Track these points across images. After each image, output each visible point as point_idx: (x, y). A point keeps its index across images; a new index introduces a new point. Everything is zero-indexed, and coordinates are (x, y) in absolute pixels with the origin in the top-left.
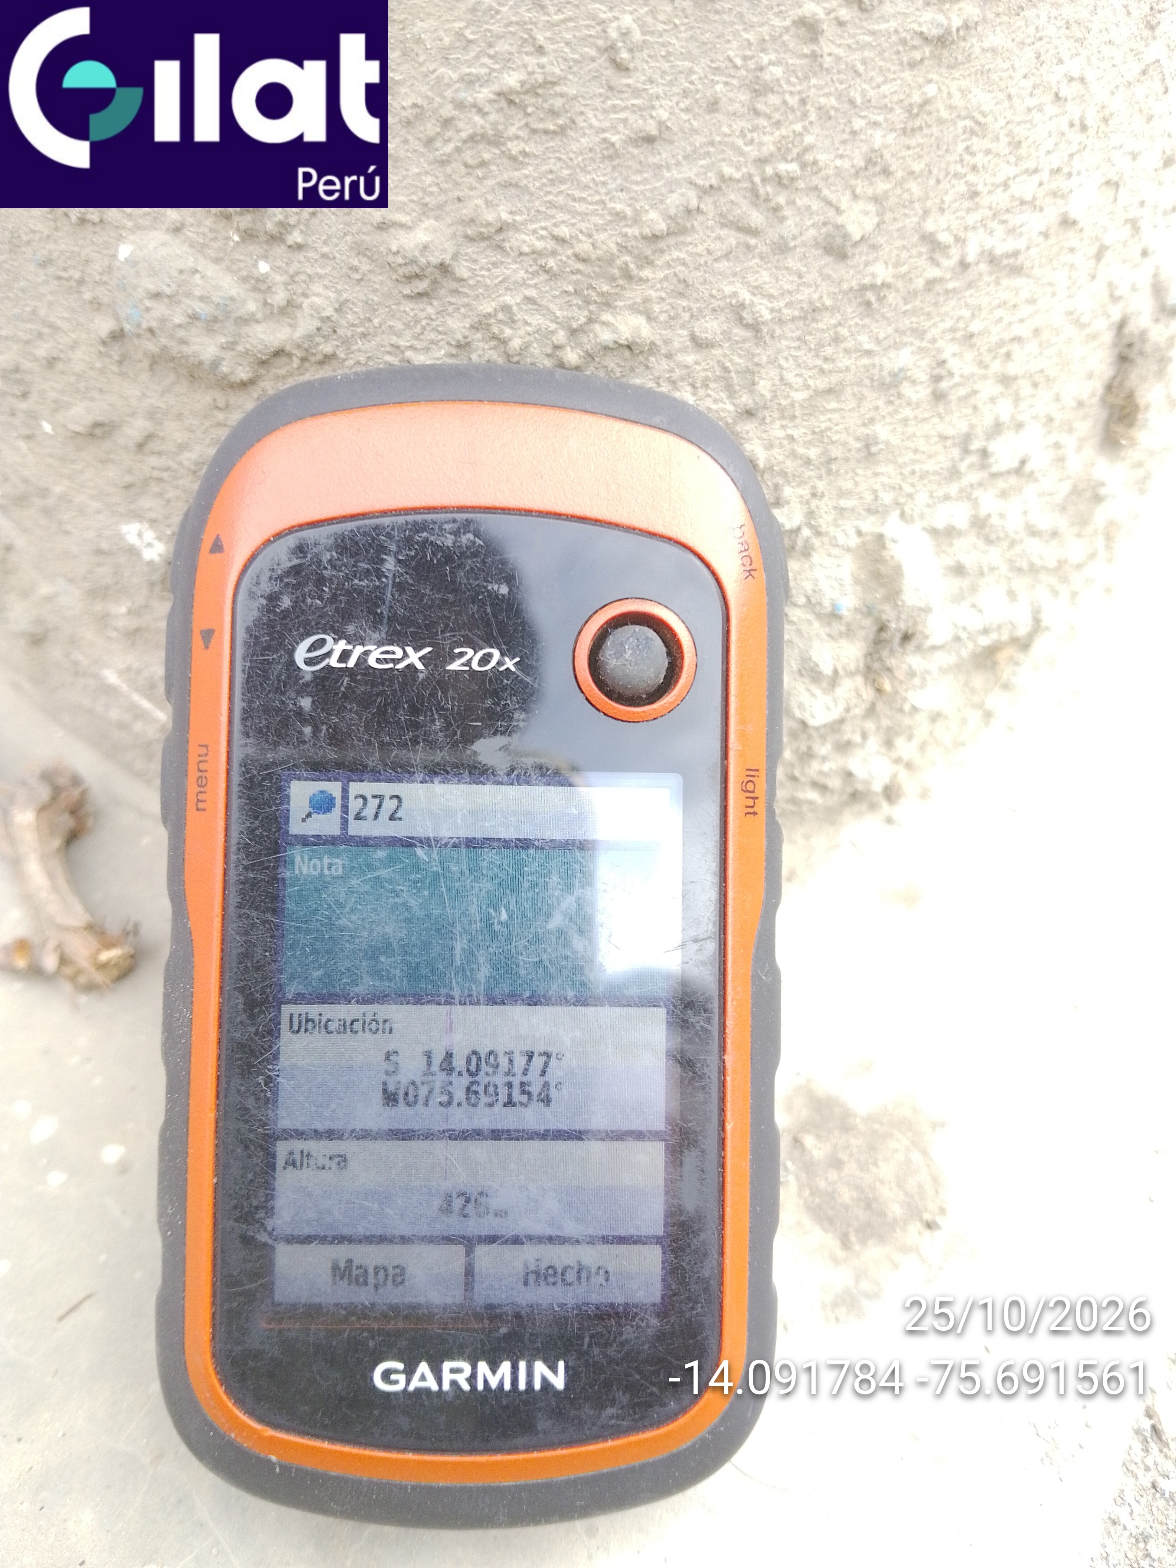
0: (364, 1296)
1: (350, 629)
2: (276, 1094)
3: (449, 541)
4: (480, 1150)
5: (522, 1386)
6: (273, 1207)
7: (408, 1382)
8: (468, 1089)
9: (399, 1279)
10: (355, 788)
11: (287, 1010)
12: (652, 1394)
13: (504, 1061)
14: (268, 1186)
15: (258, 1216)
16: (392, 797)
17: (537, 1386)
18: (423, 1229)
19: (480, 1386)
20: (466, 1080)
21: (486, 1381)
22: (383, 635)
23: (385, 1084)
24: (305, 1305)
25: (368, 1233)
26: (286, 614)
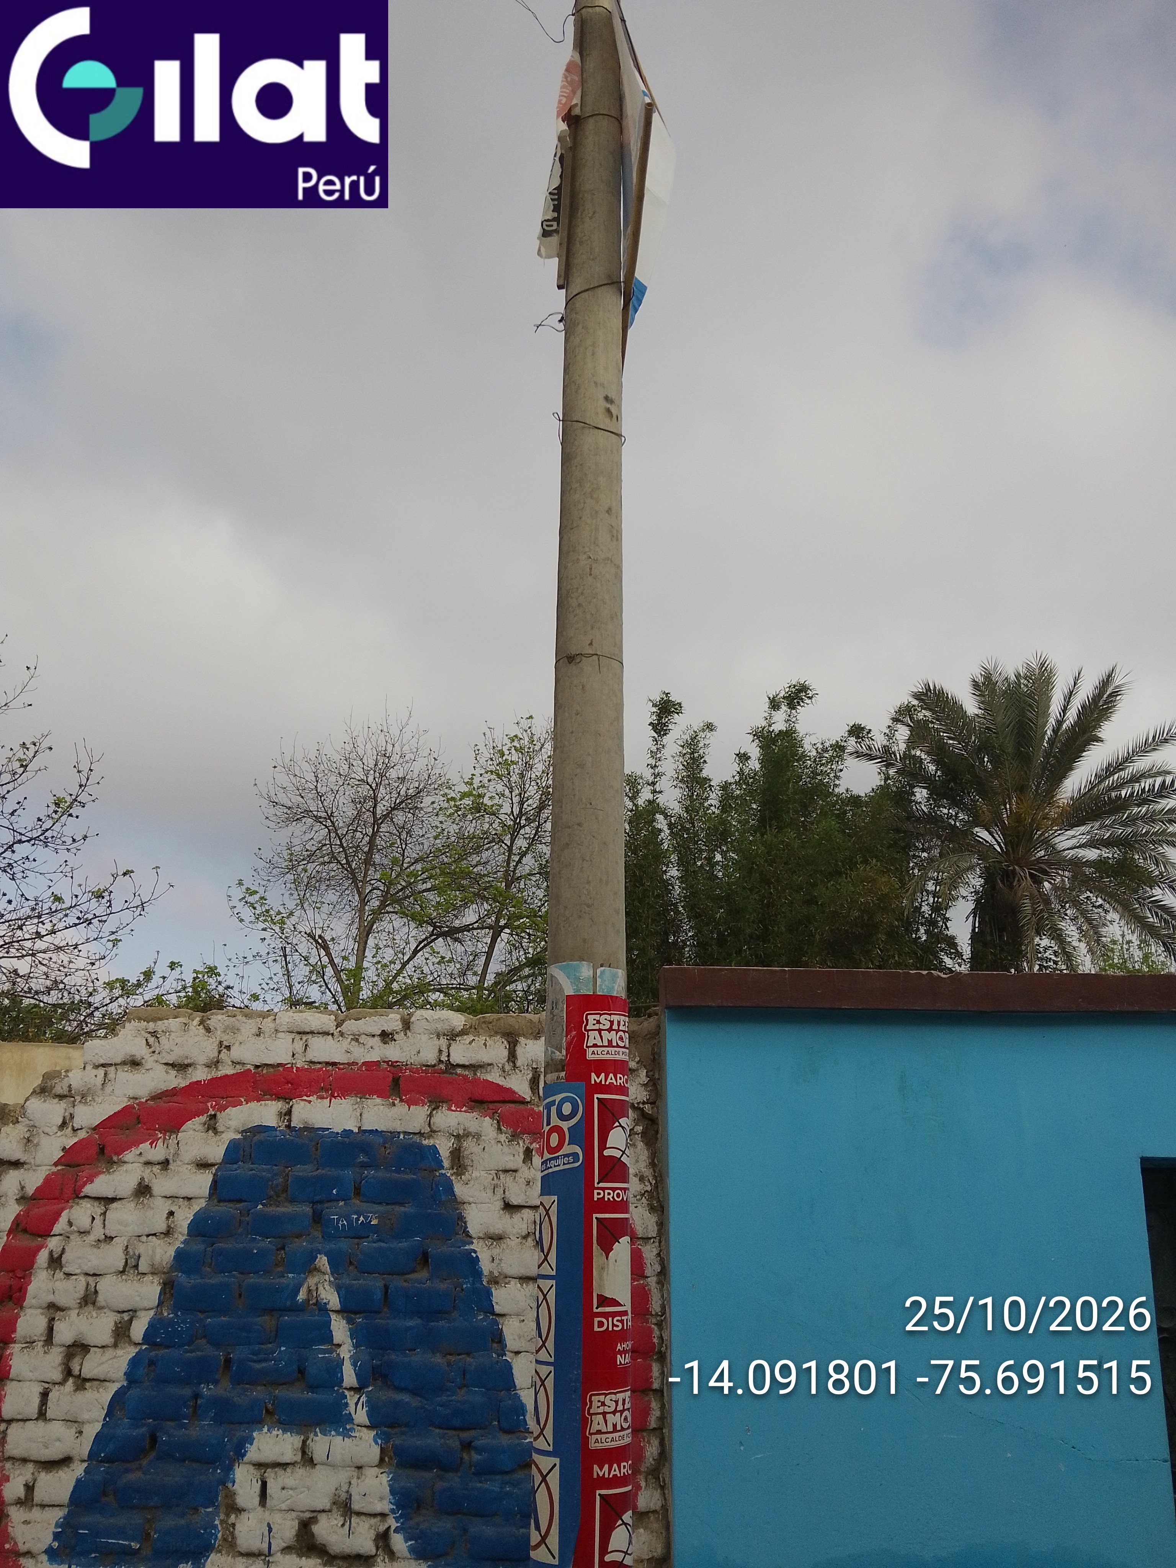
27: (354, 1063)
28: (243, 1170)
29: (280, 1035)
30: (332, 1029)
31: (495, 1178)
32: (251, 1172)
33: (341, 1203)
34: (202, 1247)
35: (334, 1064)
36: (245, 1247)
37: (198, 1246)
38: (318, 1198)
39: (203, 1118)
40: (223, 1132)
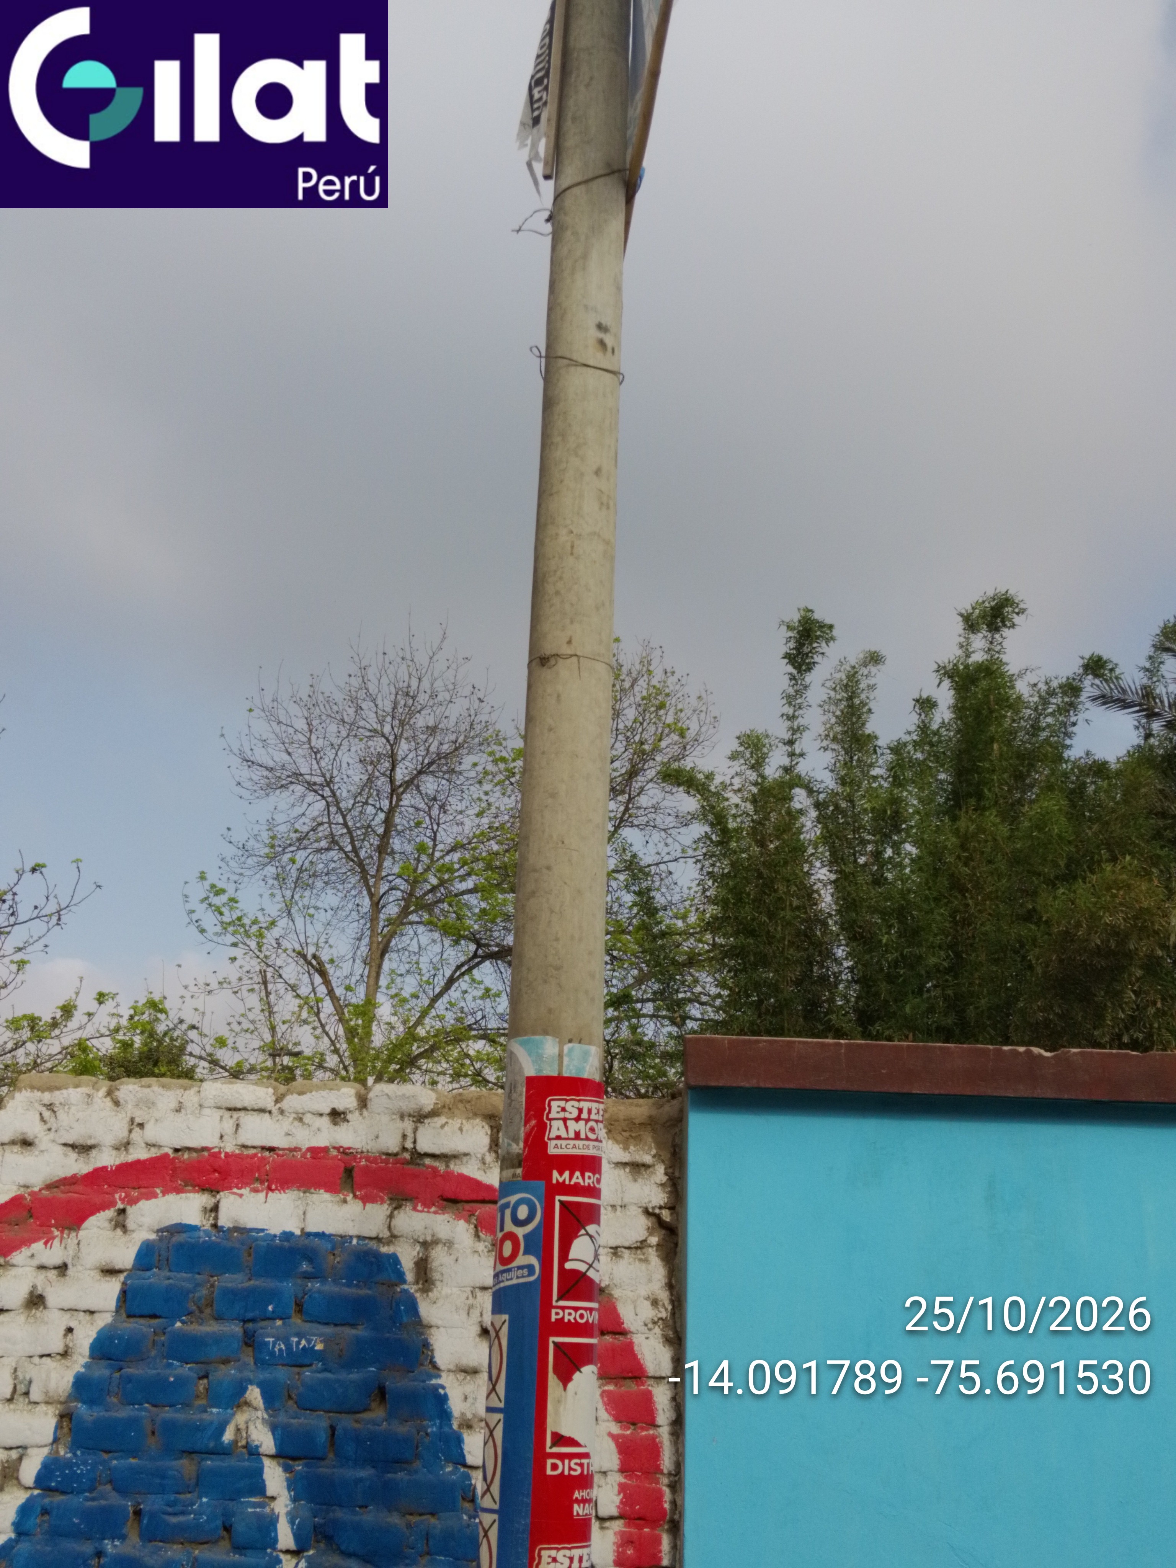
27: (296, 1149)
28: (157, 1278)
29: (206, 1111)
30: (269, 1103)
31: (470, 1296)
32: (167, 1282)
33: (279, 1323)
34: (107, 1372)
35: (271, 1149)
36: (159, 1374)
37: (102, 1371)
38: (250, 1315)
39: (110, 1213)
40: (133, 1231)
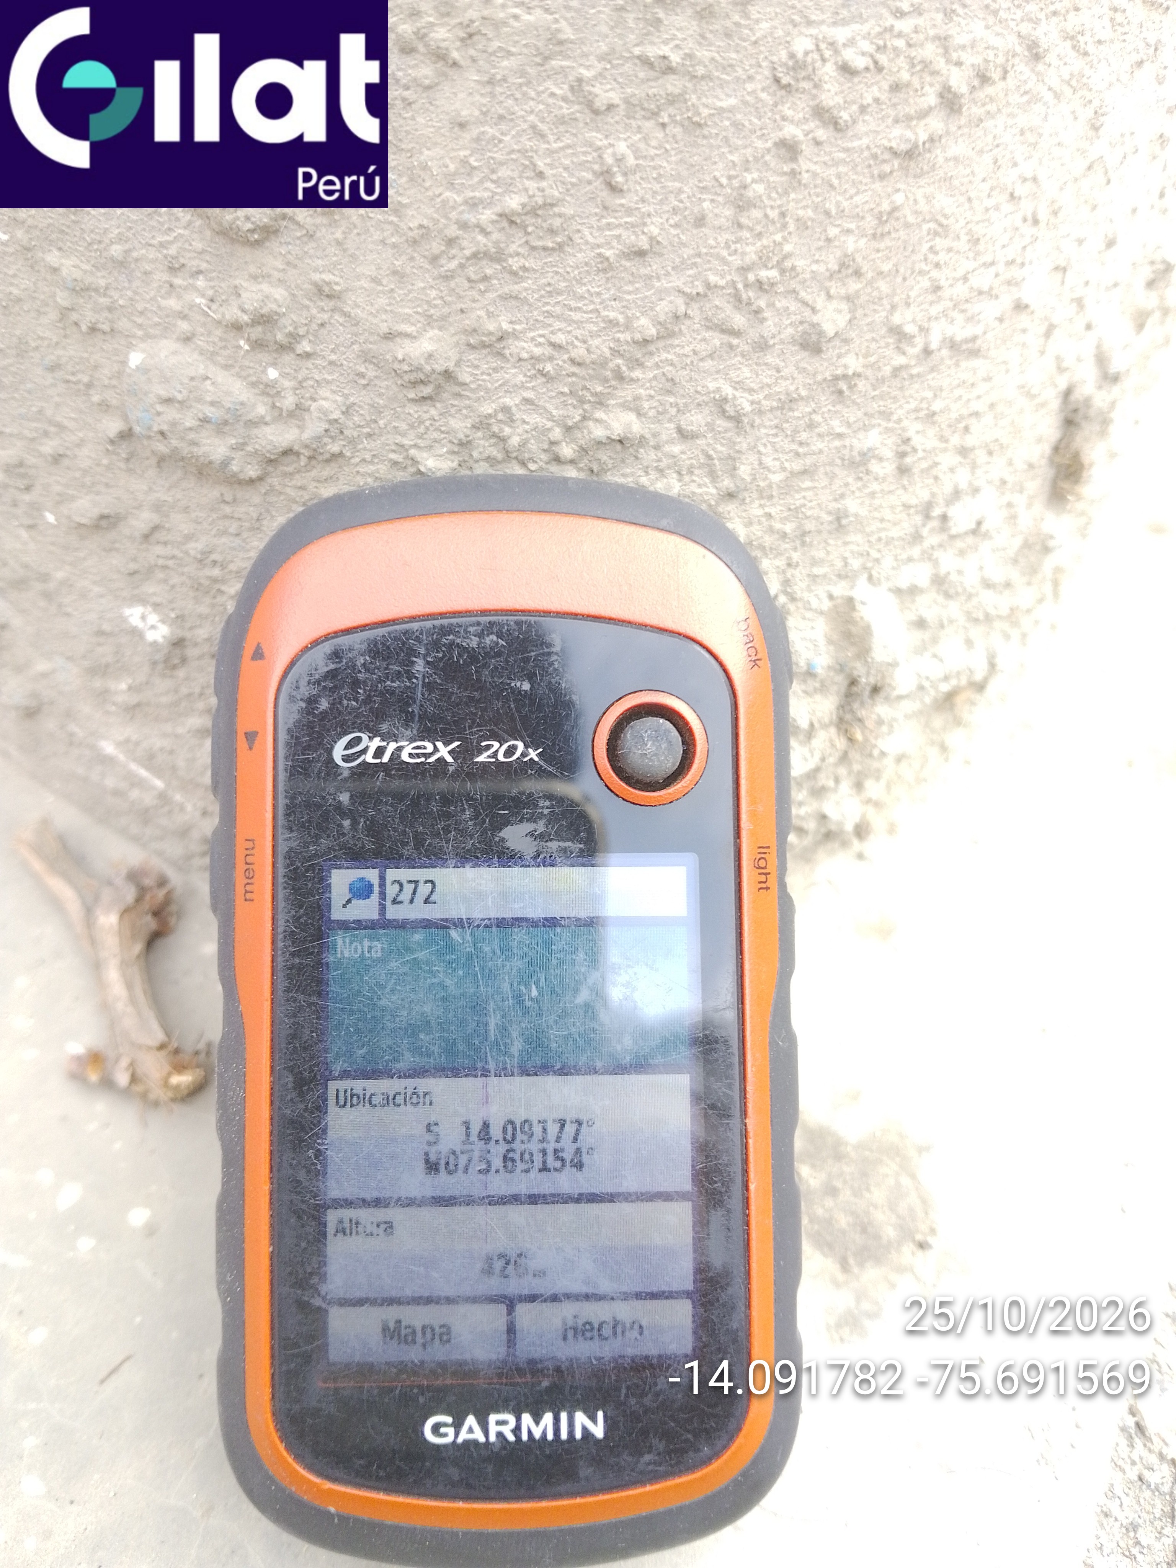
0: (413, 1354)
1: (384, 727)
2: (325, 1166)
3: (474, 642)
4: (518, 1214)
5: (564, 1436)
6: (326, 1273)
7: (457, 1434)
8: (505, 1157)
9: (445, 1338)
10: (392, 874)
11: (333, 1086)
12: (687, 1441)
13: (537, 1129)
14: (321, 1253)
15: (312, 1282)
16: (426, 882)
17: (578, 1435)
18: (466, 1290)
19: (525, 1437)
20: (502, 1148)
21: (530, 1432)
22: (415, 732)
23: (427, 1154)
24: (358, 1364)
25: (416, 1295)
26: (324, 715)
